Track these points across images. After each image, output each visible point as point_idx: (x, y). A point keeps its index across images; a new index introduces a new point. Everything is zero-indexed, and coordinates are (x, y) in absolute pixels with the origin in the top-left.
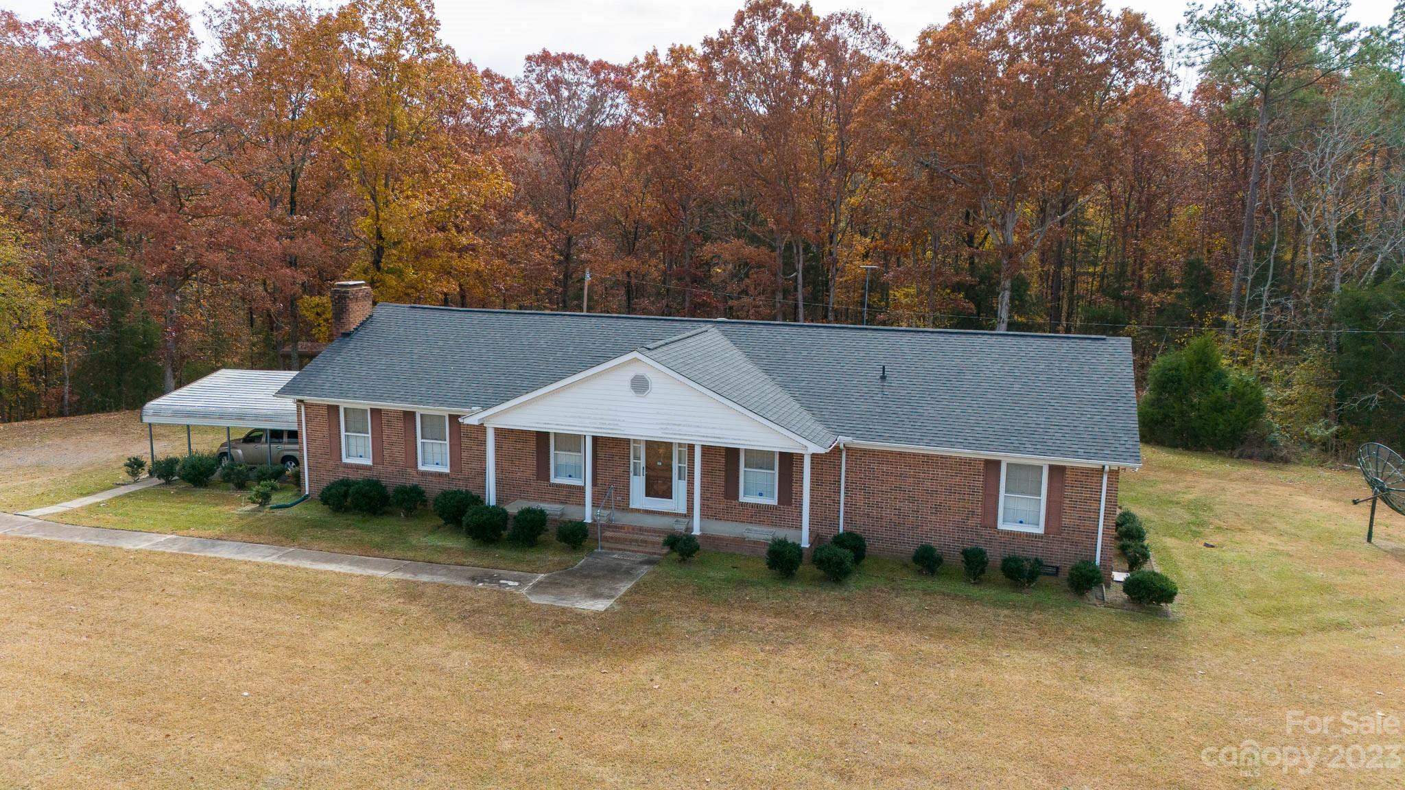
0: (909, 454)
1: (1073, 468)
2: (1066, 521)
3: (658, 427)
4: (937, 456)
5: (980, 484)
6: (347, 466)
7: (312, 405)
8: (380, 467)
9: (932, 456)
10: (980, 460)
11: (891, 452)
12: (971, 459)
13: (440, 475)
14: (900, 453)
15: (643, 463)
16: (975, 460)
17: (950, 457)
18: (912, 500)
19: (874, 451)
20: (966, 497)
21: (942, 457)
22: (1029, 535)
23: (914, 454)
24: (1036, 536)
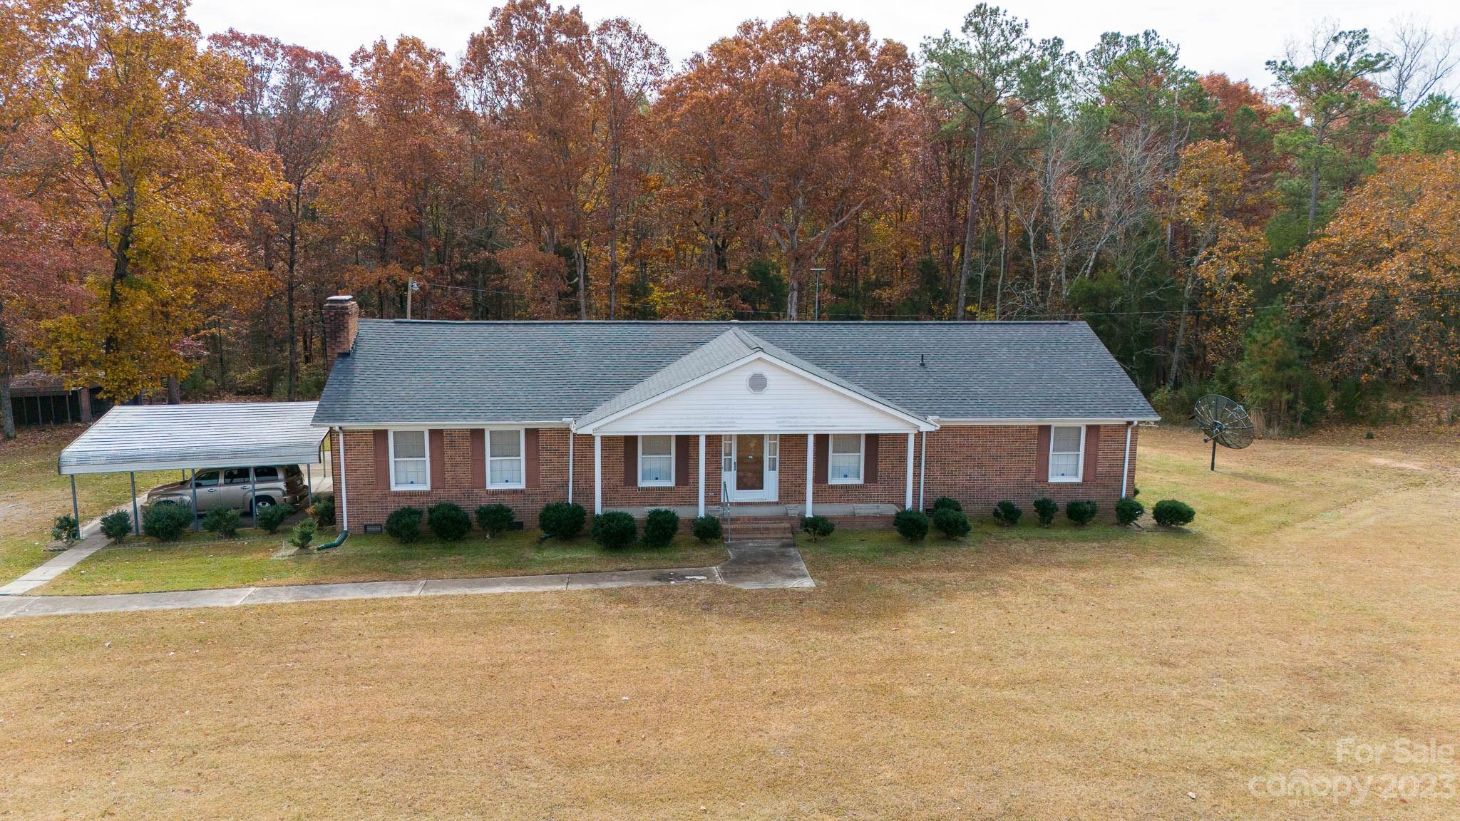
0: (979, 427)
1: (1105, 426)
2: (1100, 469)
3: (775, 421)
4: (1001, 426)
5: (1035, 447)
6: (398, 494)
7: (353, 432)
8: (440, 491)
9: (998, 426)
10: (1035, 426)
11: (963, 427)
12: (1028, 426)
13: (515, 492)
14: (971, 427)
15: (734, 458)
16: (1031, 426)
17: (1012, 426)
18: (980, 466)
19: (949, 427)
20: (1024, 458)
21: (1005, 427)
22: (1072, 484)
23: (983, 427)
24: (1078, 484)
